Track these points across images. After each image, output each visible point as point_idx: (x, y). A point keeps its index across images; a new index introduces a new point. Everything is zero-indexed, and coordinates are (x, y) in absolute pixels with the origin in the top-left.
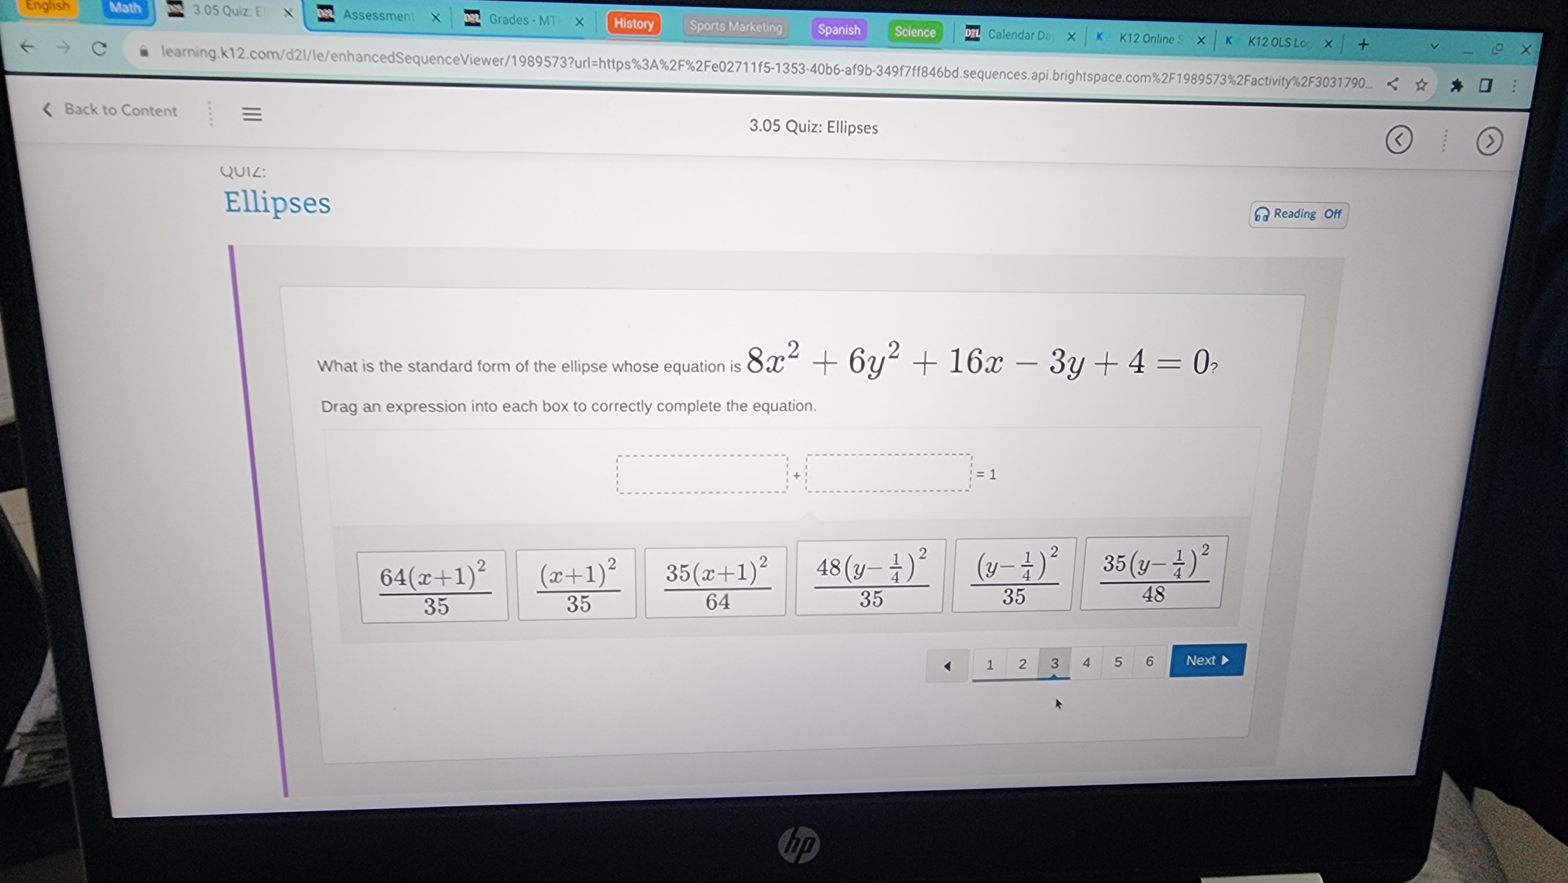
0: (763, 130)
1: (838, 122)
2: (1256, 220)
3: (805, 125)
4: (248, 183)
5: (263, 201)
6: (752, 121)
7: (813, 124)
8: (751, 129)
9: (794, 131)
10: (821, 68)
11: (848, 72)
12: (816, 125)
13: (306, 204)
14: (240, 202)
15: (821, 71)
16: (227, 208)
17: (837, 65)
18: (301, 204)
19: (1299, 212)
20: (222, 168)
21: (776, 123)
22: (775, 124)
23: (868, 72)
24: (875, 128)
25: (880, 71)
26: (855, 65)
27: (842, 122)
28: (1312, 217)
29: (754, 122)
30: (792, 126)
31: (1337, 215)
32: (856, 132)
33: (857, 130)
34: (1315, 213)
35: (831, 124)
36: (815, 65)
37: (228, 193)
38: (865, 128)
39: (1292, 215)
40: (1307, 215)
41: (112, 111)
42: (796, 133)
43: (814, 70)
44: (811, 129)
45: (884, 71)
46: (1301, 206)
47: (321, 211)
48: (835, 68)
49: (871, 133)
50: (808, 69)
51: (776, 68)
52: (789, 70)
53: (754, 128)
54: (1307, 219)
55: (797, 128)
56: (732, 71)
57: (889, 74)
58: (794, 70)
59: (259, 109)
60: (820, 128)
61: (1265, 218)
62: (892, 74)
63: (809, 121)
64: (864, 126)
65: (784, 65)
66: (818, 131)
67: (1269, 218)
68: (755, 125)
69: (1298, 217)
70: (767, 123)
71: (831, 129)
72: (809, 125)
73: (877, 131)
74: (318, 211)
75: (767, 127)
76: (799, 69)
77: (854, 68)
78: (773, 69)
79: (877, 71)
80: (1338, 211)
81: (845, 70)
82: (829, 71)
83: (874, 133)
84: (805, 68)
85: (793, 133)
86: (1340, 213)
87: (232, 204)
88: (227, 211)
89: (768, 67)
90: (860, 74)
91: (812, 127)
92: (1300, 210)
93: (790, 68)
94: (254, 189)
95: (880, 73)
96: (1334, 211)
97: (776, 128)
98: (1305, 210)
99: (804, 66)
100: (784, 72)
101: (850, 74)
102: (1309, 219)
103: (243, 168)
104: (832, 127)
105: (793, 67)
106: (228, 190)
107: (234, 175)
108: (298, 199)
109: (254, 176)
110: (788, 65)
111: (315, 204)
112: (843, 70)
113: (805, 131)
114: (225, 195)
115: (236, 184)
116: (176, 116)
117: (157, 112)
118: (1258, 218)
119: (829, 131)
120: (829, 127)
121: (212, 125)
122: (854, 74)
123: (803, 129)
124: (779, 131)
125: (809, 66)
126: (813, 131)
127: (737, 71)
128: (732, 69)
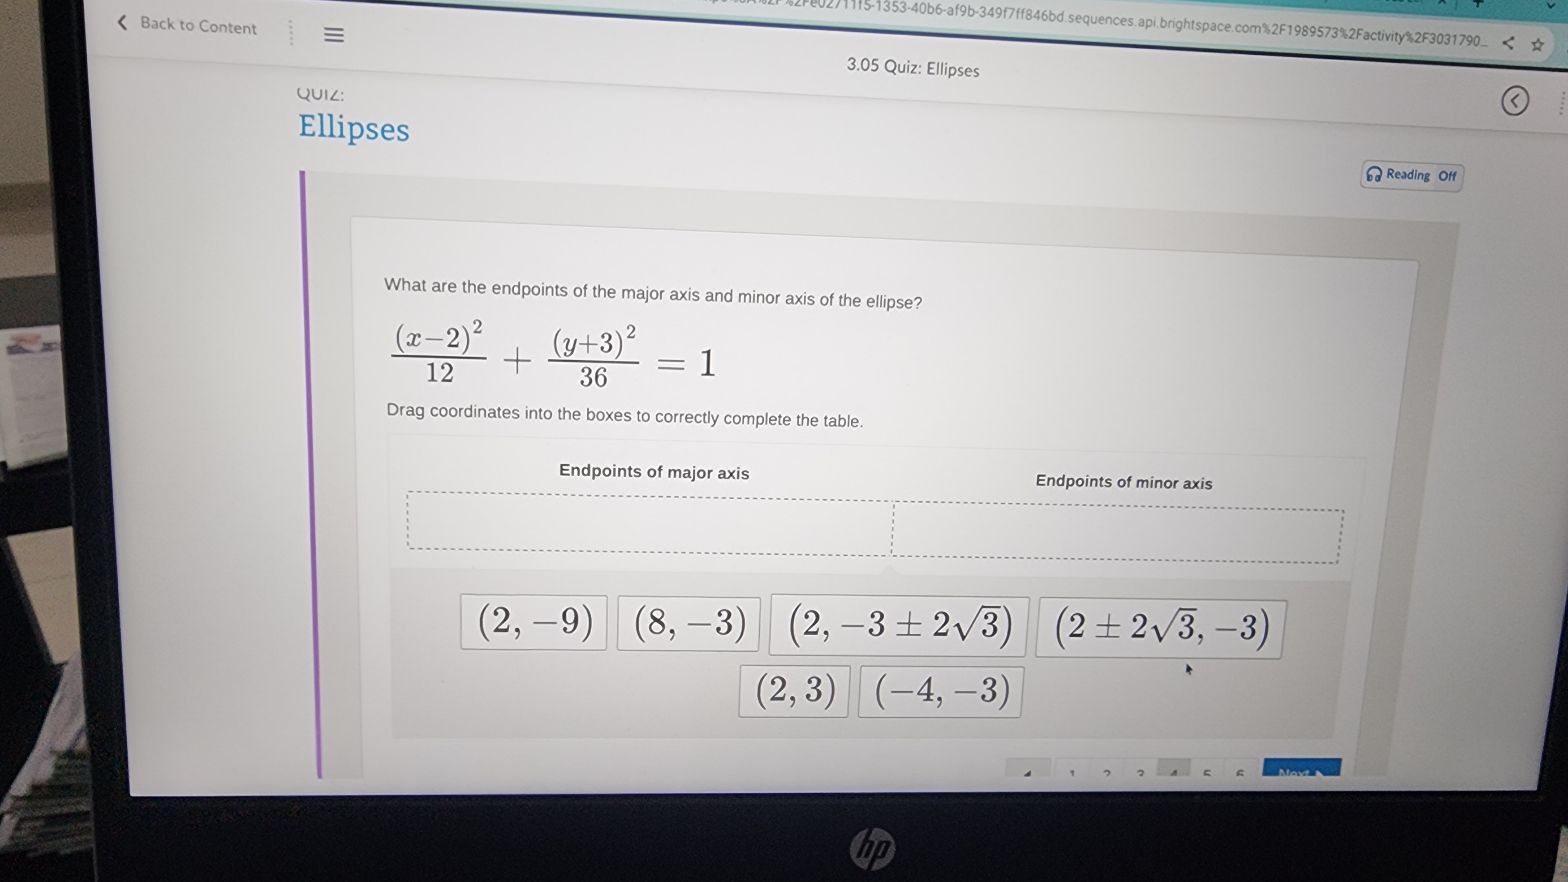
0: (861, 69)
1: (938, 63)
2: (1368, 180)
3: (904, 66)
4: (325, 106)
5: (339, 126)
6: (849, 60)
7: (913, 65)
8: (849, 68)
9: (893, 71)
10: (923, 6)
11: (951, 13)
12: (916, 66)
13: (383, 131)
14: (316, 127)
15: (923, 10)
16: (301, 132)
17: (939, 5)
18: (378, 130)
19: (1412, 173)
20: (299, 90)
21: (875, 62)
22: (873, 64)
23: (971, 12)
24: (977, 71)
25: (984, 12)
26: (958, 5)
27: (942, 64)
28: (1426, 178)
29: (852, 61)
30: (891, 66)
31: (1452, 178)
32: (956, 75)
33: (958, 73)
34: (1429, 175)
35: (931, 66)
36: (916, 4)
37: (303, 117)
38: (966, 71)
39: (1405, 176)
40: (1421, 176)
41: (190, 27)
42: (895, 74)
43: (915, 9)
44: (910, 70)
45: (987, 12)
46: (1412, 167)
47: (399, 139)
48: (937, 8)
49: (972, 76)
50: (909, 8)
51: (877, 5)
52: (889, 8)
53: (852, 67)
54: (1421, 181)
55: (895, 69)
56: (832, 8)
57: (992, 15)
58: (895, 8)
59: (341, 30)
60: (920, 70)
61: (1377, 178)
62: (996, 15)
63: (909, 62)
64: (965, 69)
65: (885, 2)
66: (918, 73)
67: (1382, 179)
68: (853, 64)
69: (1412, 178)
70: (865, 62)
71: (931, 71)
72: (908, 66)
73: (978, 74)
74: (396, 138)
75: (865, 67)
76: (900, 7)
77: (957, 8)
78: (873, 6)
79: (981, 12)
80: (1453, 174)
81: (948, 10)
82: (931, 10)
83: (975, 76)
84: (907, 7)
85: (892, 74)
86: (1455, 175)
87: (307, 128)
88: (301, 135)
89: (868, 4)
90: (963, 15)
91: (911, 68)
92: (1413, 171)
93: (891, 6)
94: (331, 113)
95: (983, 14)
96: (1449, 173)
97: (874, 67)
98: (1419, 171)
99: (905, 4)
100: (884, 10)
101: (952, 14)
102: (1423, 181)
103: (321, 91)
104: (932, 68)
105: (894, 5)
106: (304, 113)
107: (311, 98)
108: (376, 125)
109: (332, 99)
110: (889, 3)
111: (393, 130)
112: (945, 10)
113: (904, 71)
114: (301, 118)
115: (312, 107)
116: (255, 33)
117: (235, 29)
118: (1370, 178)
119: (929, 73)
120: (929, 68)
121: (291, 44)
122: (956, 14)
123: (902, 69)
124: (878, 71)
125: (910, 4)
126: (912, 72)
127: (836, 7)
128: (831, 5)
